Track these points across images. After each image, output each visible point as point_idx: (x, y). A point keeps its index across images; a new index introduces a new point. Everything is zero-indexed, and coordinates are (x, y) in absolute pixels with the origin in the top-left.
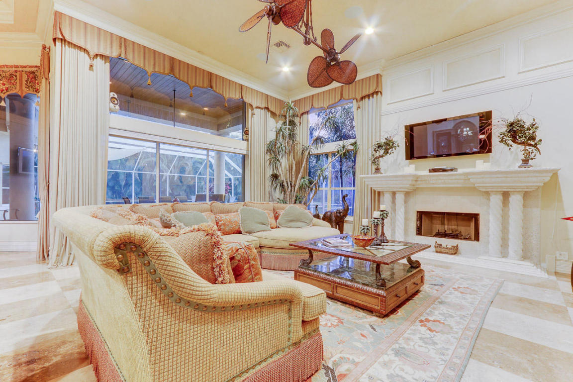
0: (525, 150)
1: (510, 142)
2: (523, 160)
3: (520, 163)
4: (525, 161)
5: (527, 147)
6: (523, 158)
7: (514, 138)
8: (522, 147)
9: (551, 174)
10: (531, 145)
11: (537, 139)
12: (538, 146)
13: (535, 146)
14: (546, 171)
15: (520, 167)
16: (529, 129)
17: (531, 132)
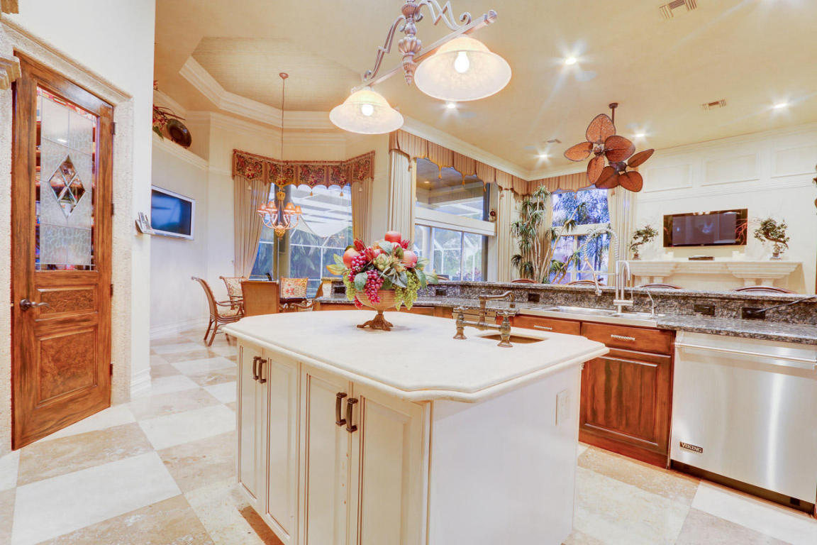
0: (776, 245)
1: (764, 238)
2: (774, 254)
3: (772, 255)
4: (776, 255)
5: (778, 243)
6: (774, 252)
7: (766, 234)
8: (774, 243)
9: (796, 266)
10: (781, 241)
11: (786, 237)
12: (786, 242)
13: (784, 242)
14: (793, 264)
15: (771, 259)
16: (779, 228)
17: (781, 230)
